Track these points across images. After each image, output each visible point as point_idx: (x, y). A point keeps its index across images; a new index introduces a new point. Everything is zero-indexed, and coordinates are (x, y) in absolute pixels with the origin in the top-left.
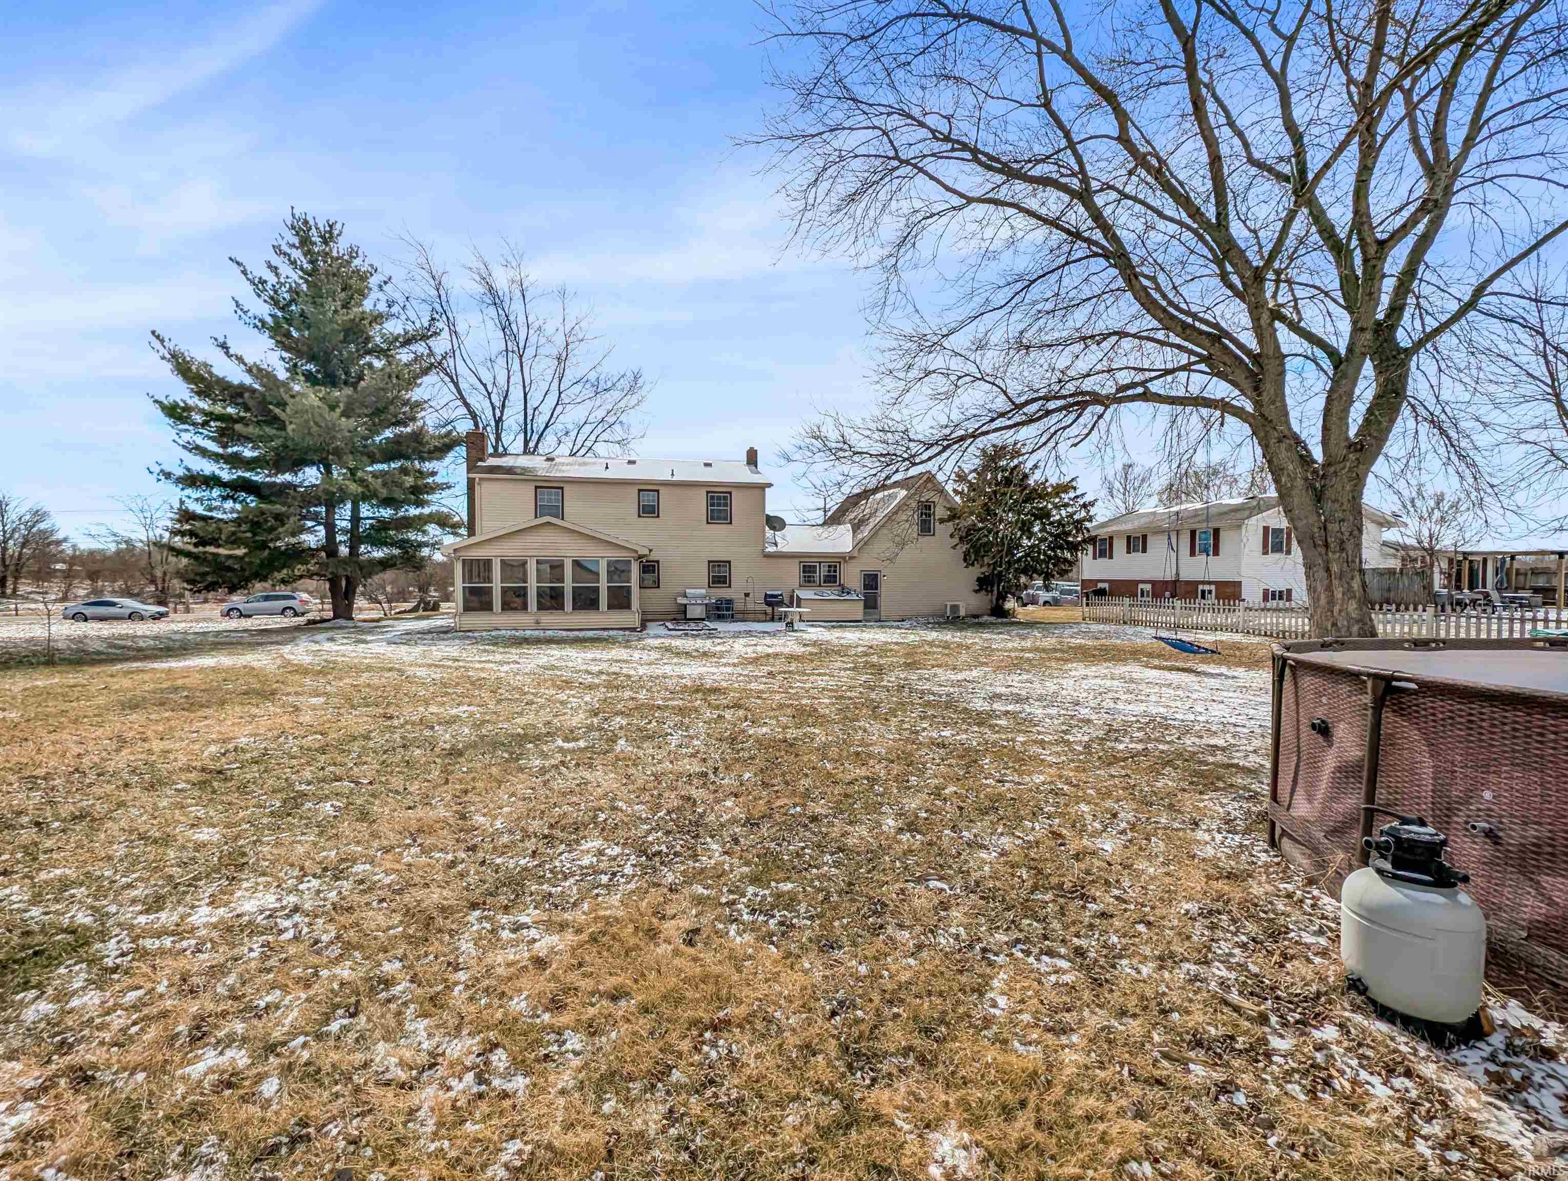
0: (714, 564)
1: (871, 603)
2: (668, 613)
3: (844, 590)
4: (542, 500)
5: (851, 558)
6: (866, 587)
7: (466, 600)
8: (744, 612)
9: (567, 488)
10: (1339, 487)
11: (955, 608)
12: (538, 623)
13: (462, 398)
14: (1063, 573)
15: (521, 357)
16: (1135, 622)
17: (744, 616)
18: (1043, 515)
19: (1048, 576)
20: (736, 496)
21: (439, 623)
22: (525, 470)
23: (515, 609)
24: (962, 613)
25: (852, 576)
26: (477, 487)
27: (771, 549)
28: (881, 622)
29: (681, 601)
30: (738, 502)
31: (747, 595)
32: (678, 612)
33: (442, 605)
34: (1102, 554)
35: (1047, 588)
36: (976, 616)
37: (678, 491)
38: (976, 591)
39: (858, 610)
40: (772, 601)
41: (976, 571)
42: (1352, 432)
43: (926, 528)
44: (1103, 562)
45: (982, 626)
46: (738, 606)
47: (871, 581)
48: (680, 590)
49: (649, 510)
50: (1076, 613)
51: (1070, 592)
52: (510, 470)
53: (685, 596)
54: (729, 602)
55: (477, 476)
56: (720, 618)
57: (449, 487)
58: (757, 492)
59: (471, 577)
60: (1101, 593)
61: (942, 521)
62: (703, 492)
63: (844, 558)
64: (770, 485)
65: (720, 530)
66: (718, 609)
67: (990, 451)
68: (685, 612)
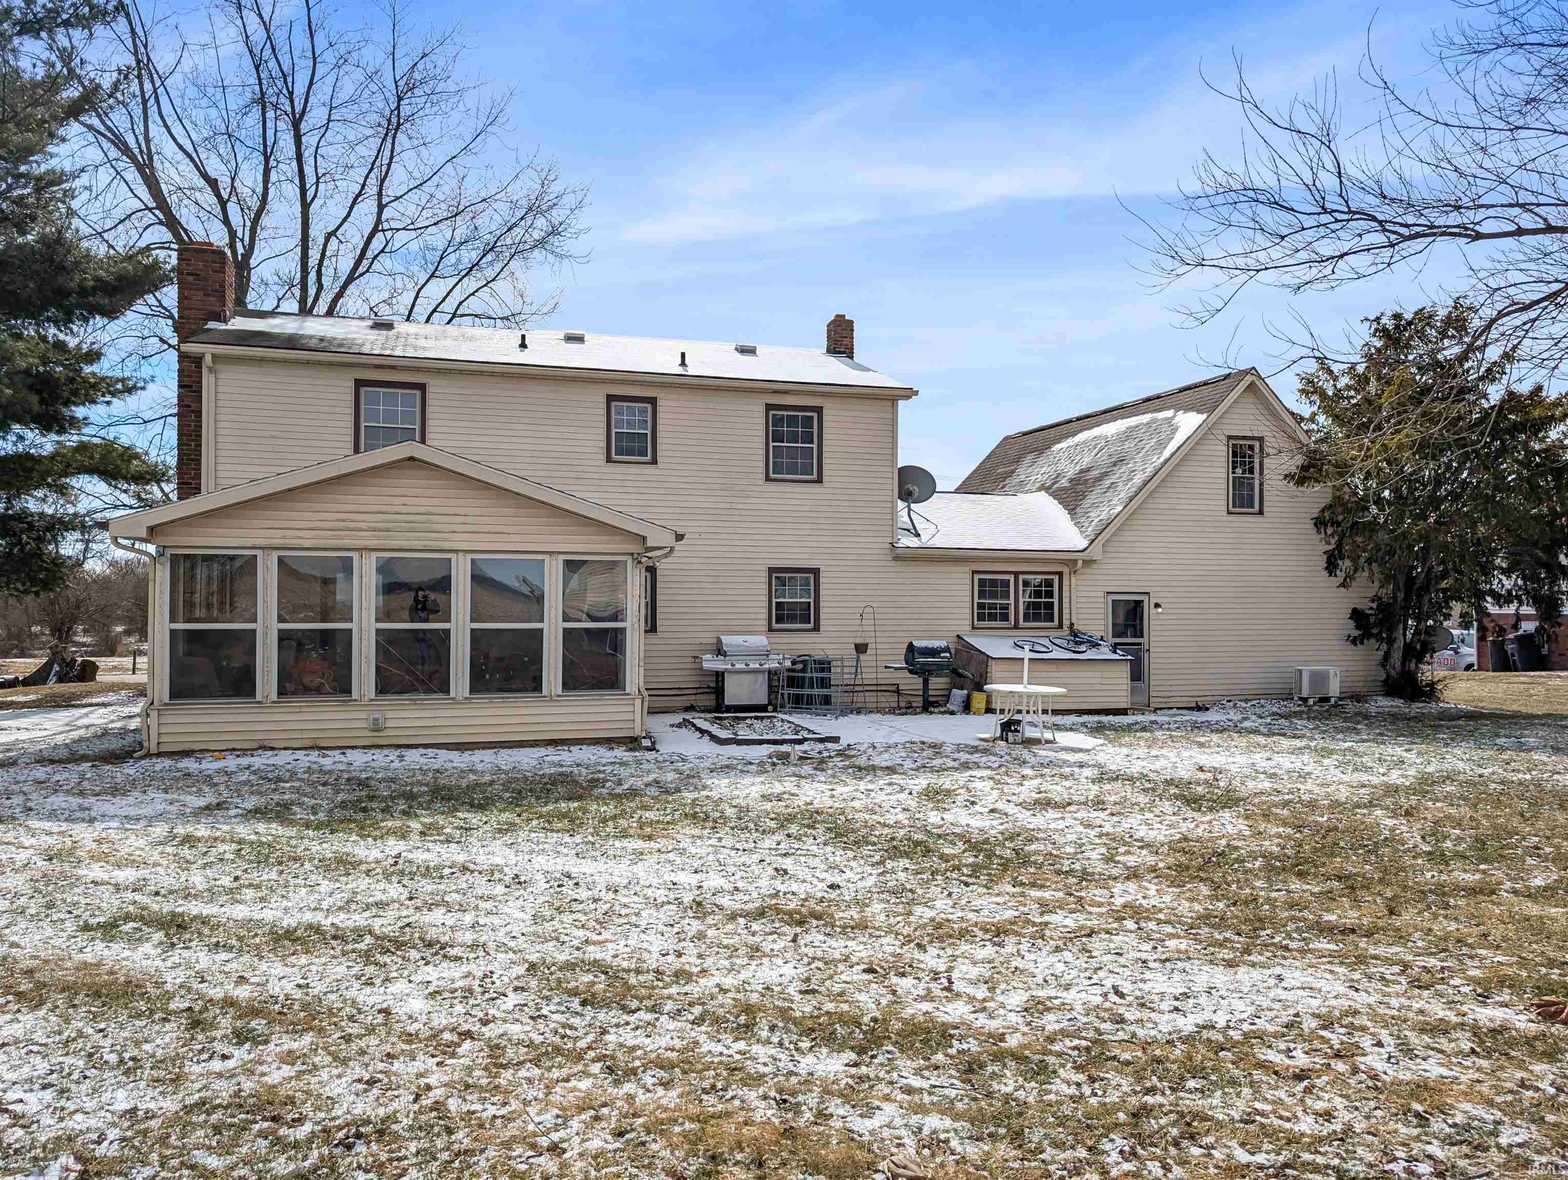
0: (778, 577)
1: (1138, 669)
2: (679, 692)
3: (1077, 638)
4: (373, 415)
5: (1088, 563)
6: (1121, 629)
7: (177, 669)
8: (851, 689)
9: (437, 389)
11: (1318, 680)
12: (377, 727)
13: (162, 204)
15: (296, 125)
20: (833, 419)
21: (98, 718)
22: (324, 345)
23: (318, 691)
24: (1334, 689)
25: (1087, 605)
26: (207, 380)
27: (907, 543)
29: (711, 663)
30: (837, 431)
31: (861, 648)
32: (699, 690)
33: (103, 662)
36: (1358, 698)
37: (699, 403)
38: (1354, 641)
39: (1118, 685)
40: (920, 662)
43: (1243, 498)
46: (839, 675)
47: (1130, 616)
48: (708, 638)
53: (719, 651)
54: (824, 665)
55: (207, 351)
56: (800, 703)
57: (130, 390)
58: (875, 412)
59: (190, 605)
62: (757, 405)
63: (1068, 565)
64: (909, 393)
65: (795, 496)
66: (793, 682)
68: (719, 691)
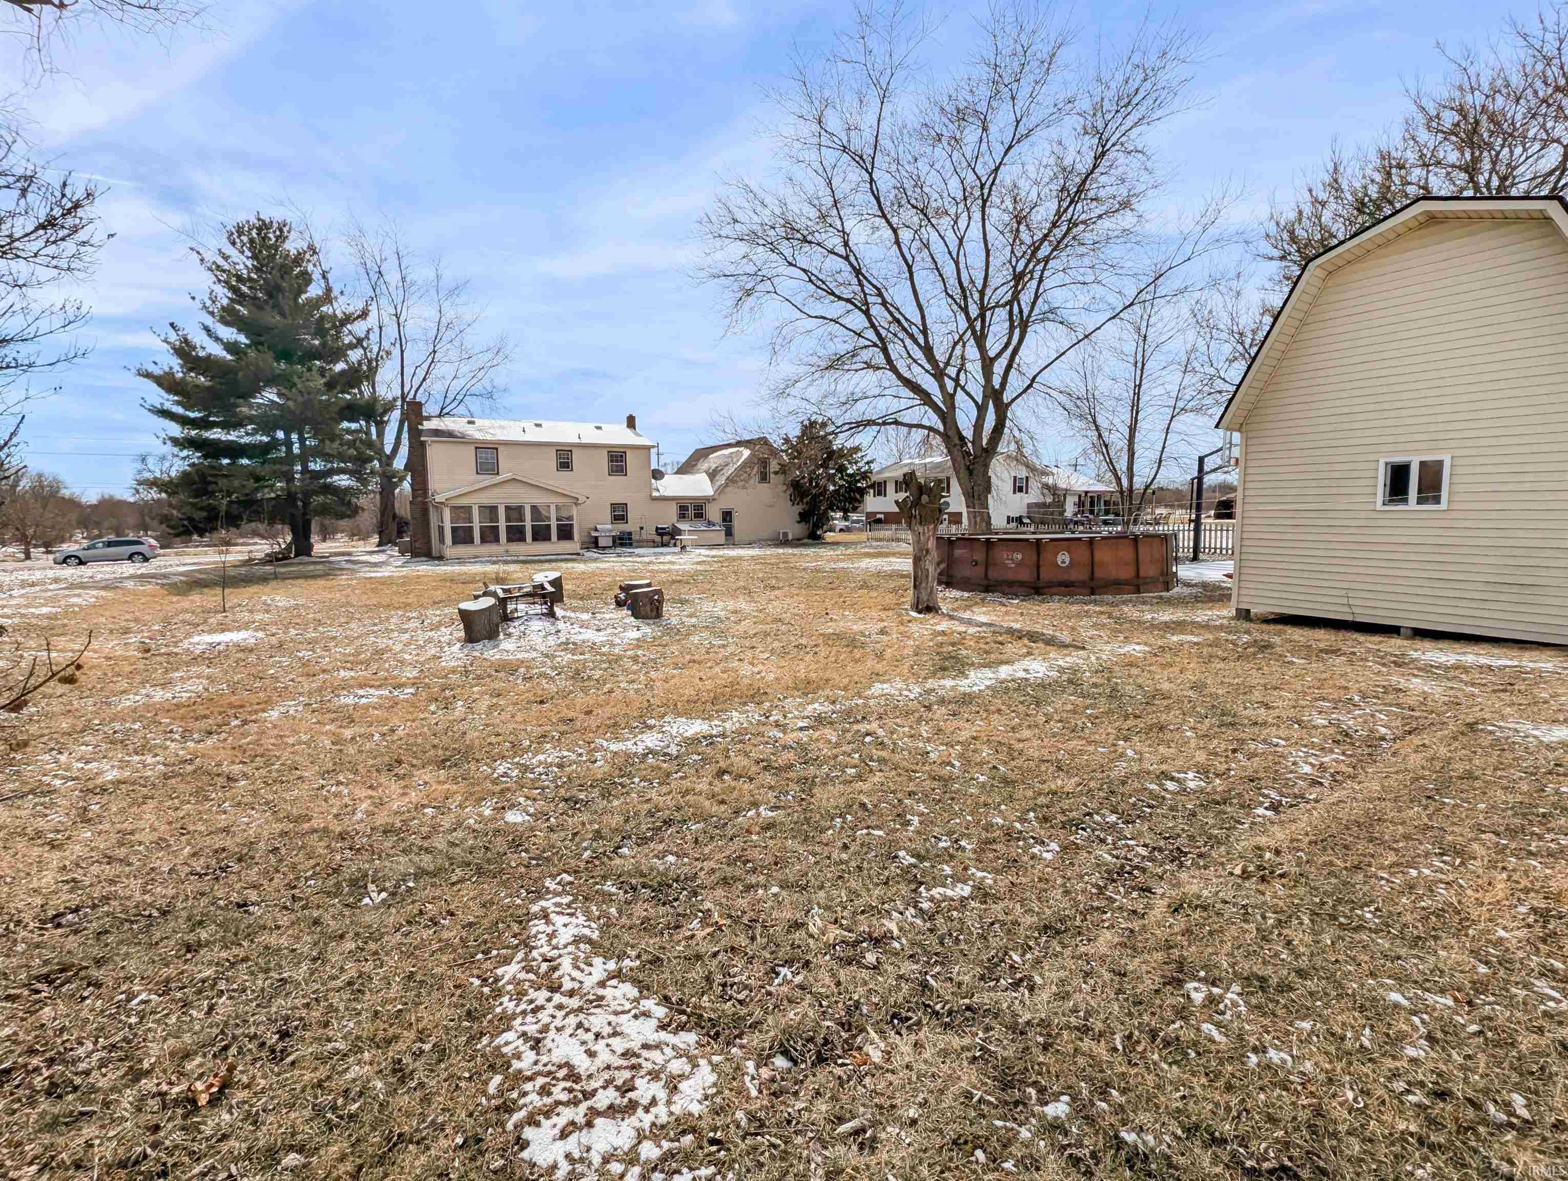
0: (614, 506)
1: (729, 533)
2: (587, 541)
3: (710, 523)
4: (481, 458)
5: (714, 499)
6: (724, 520)
7: (452, 536)
8: (639, 540)
9: (501, 450)
10: (978, 468)
11: (785, 534)
14: (855, 509)
16: (898, 540)
17: (642, 544)
18: (841, 469)
19: (845, 511)
20: (629, 456)
23: (493, 542)
24: (790, 537)
25: (714, 513)
26: (427, 448)
27: (655, 494)
28: (735, 545)
29: (594, 534)
30: (631, 459)
31: (641, 528)
32: (592, 541)
34: (879, 494)
35: (846, 518)
36: (799, 539)
37: (586, 452)
38: (799, 522)
39: (721, 538)
40: (660, 532)
41: (799, 508)
42: (985, 442)
43: (764, 478)
44: (880, 498)
45: (804, 545)
46: (635, 537)
47: (727, 516)
48: (592, 526)
49: (565, 464)
50: (863, 536)
51: (858, 522)
52: (450, 434)
53: (596, 530)
54: (630, 534)
55: (428, 439)
56: (624, 545)
58: (644, 452)
60: (879, 521)
61: (776, 473)
62: (605, 452)
63: (708, 500)
64: (654, 447)
65: (618, 479)
66: (620, 539)
67: (806, 423)
68: (598, 542)
